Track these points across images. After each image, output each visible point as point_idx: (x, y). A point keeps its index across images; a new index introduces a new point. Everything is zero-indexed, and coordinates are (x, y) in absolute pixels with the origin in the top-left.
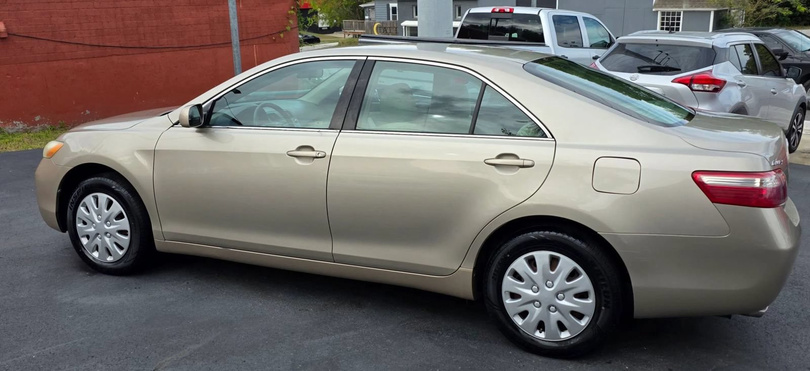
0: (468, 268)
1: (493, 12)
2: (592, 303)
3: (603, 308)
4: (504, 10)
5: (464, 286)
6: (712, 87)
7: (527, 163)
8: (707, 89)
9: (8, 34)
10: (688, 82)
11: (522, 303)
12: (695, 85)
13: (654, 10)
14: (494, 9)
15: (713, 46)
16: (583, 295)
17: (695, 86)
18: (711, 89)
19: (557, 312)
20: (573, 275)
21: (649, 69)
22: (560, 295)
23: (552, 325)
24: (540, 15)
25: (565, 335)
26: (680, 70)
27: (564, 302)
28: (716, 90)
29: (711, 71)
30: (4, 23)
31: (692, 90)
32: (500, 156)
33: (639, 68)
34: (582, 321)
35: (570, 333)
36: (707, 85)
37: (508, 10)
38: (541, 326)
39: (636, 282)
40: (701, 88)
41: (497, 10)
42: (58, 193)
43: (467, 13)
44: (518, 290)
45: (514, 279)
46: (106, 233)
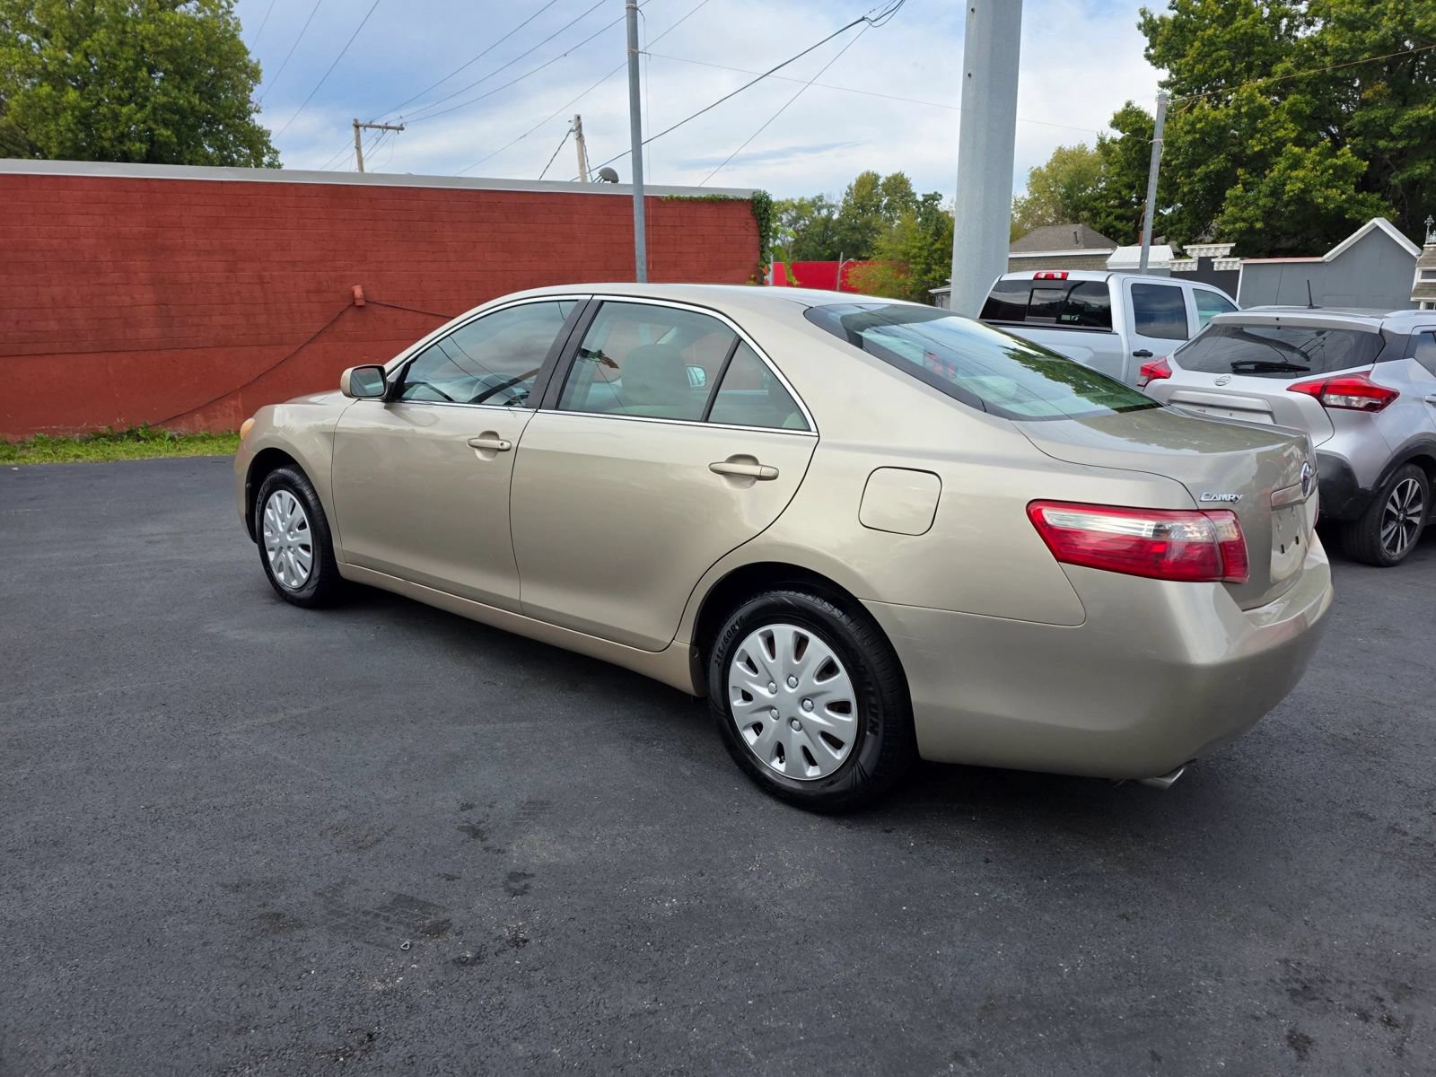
0: (684, 643)
1: (1036, 278)
2: (852, 722)
3: (868, 733)
4: (1053, 276)
5: (677, 668)
6: (1365, 401)
7: (766, 472)
8: (1354, 404)
9: (366, 301)
10: (1318, 392)
11: (754, 709)
12: (1332, 397)
13: (1412, 299)
14: (1037, 274)
15: (1381, 330)
16: (841, 707)
17: (1332, 399)
18: (1362, 405)
19: (802, 731)
20: (828, 670)
21: (1252, 367)
22: (806, 701)
23: (794, 752)
24: (1110, 282)
25: (812, 772)
26: (1307, 369)
27: (811, 716)
28: (1371, 408)
29: (1368, 373)
30: (363, 288)
31: (1324, 405)
32: (735, 459)
33: (1234, 365)
34: (839, 752)
35: (821, 770)
36: (1355, 398)
37: (1059, 276)
38: (780, 751)
39: (917, 695)
40: (1342, 403)
41: (1043, 276)
42: (246, 489)
43: (997, 281)
44: (749, 686)
45: (747, 669)
46: (289, 547)
